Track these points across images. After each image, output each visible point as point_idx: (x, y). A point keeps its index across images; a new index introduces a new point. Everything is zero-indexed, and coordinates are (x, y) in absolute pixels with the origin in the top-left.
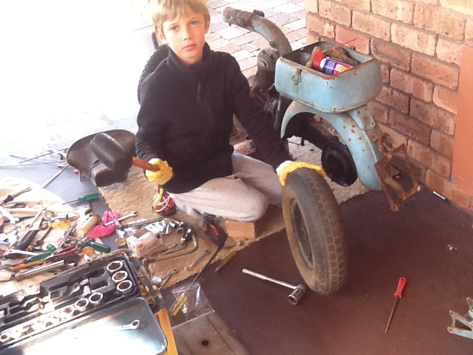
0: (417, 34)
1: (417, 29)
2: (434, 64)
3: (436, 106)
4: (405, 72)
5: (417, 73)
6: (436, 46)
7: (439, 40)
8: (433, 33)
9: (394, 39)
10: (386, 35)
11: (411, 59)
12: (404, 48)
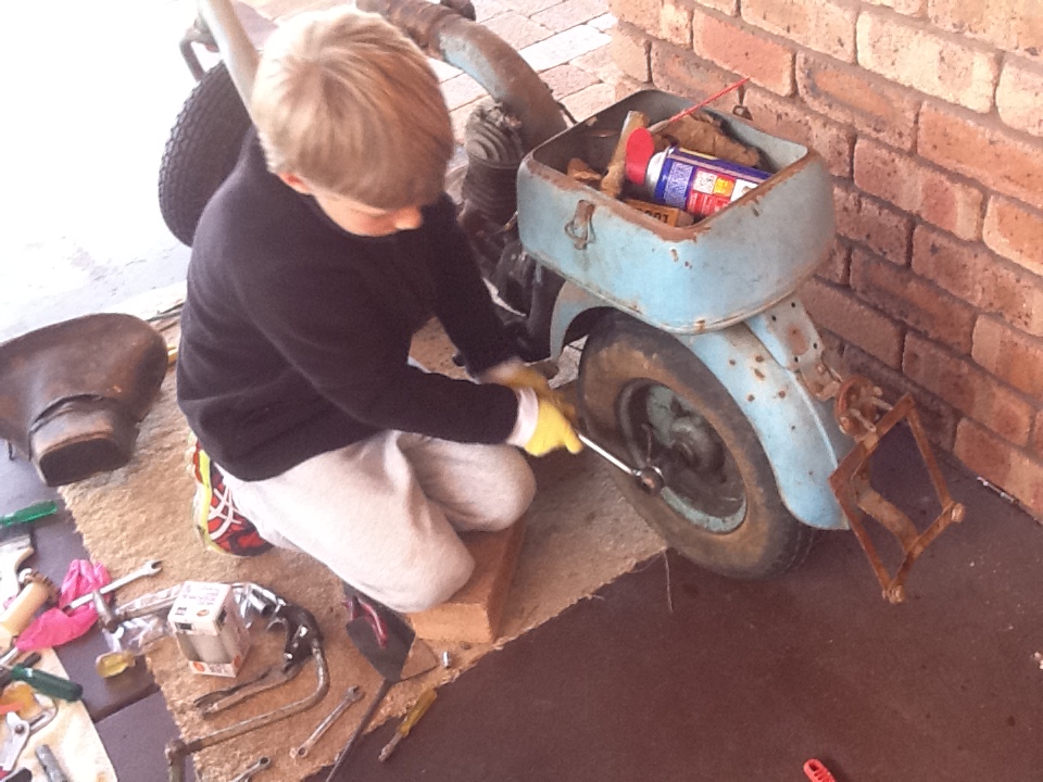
0: (938, 48)
1: (936, 32)
2: (988, 136)
3: (991, 253)
4: (900, 151)
5: (935, 156)
6: (996, 85)
7: (1007, 69)
8: (986, 47)
9: (866, 59)
10: (842, 45)
11: (917, 115)
12: (894, 84)
